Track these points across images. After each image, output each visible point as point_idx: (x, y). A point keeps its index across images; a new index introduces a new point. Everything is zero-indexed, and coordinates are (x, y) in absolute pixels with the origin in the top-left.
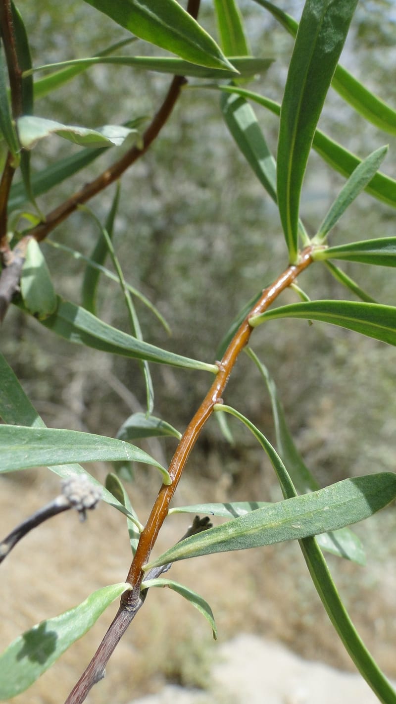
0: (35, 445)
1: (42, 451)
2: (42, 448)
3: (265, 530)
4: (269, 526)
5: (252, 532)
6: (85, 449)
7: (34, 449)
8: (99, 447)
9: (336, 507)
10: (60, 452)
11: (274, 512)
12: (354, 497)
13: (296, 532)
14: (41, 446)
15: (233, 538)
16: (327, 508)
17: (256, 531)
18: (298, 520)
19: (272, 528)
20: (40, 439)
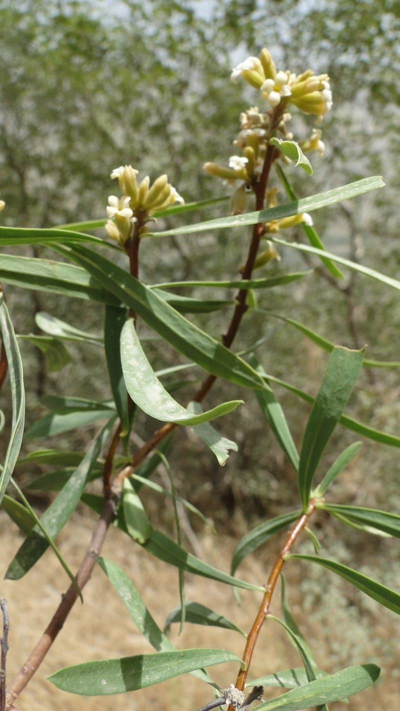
0: (181, 661)
1: (184, 664)
2: (184, 662)
3: (305, 699)
4: (306, 697)
5: (297, 701)
6: (205, 659)
7: (180, 663)
8: (212, 656)
9: (344, 685)
10: (193, 663)
11: (309, 688)
12: (354, 679)
13: (322, 700)
14: (184, 660)
15: (286, 704)
16: (339, 686)
17: (298, 700)
18: (323, 693)
19: (308, 698)
20: (183, 657)
